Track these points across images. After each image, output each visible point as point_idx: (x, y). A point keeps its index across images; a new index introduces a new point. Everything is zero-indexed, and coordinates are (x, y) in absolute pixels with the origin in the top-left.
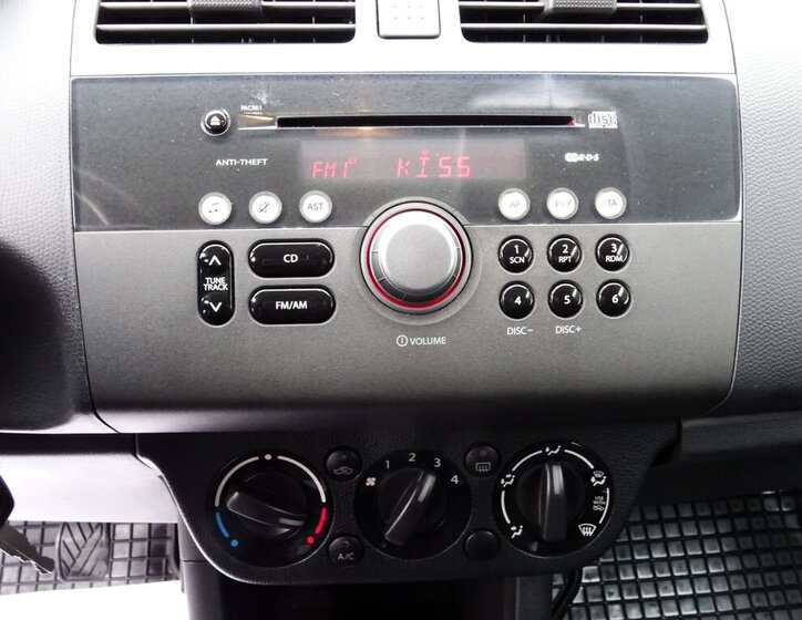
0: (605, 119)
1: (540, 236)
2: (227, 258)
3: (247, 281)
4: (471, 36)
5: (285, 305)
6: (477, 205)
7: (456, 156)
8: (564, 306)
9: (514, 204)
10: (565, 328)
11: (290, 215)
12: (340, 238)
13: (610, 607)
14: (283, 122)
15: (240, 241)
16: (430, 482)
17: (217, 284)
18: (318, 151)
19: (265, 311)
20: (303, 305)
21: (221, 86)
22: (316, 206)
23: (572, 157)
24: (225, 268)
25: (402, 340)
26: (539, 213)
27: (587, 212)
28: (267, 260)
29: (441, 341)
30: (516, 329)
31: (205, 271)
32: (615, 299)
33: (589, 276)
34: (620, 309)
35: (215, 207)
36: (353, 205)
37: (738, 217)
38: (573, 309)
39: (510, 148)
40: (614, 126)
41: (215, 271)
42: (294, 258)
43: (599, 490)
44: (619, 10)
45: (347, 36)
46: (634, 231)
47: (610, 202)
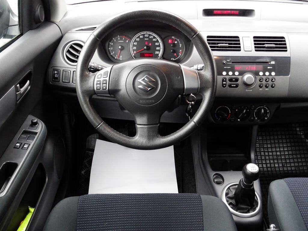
0: (273, 63)
1: (264, 78)
2: (226, 79)
3: (228, 83)
4: (256, 50)
5: (233, 86)
6: (256, 74)
7: (254, 67)
8: (266, 87)
9: (261, 74)
10: (267, 89)
11: (234, 74)
12: (240, 77)
13: (261, 152)
14: (232, 62)
15: (227, 77)
17: (224, 83)
18: (237, 66)
19: (230, 86)
20: (235, 86)
21: (225, 57)
22: (237, 73)
23: (269, 68)
25: (247, 90)
26: (264, 75)
27: (270, 75)
28: (231, 80)
29: (251, 90)
30: (261, 89)
31: (223, 81)
32: (273, 86)
33: (270, 83)
34: (274, 87)
35: (224, 73)
36: (242, 73)
37: (289, 76)
38: (268, 87)
39: (261, 67)
40: (274, 63)
41: (225, 81)
42: (234, 80)
43: (268, 113)
44: (276, 47)
45: (240, 50)
46: (276, 77)
47: (273, 74)
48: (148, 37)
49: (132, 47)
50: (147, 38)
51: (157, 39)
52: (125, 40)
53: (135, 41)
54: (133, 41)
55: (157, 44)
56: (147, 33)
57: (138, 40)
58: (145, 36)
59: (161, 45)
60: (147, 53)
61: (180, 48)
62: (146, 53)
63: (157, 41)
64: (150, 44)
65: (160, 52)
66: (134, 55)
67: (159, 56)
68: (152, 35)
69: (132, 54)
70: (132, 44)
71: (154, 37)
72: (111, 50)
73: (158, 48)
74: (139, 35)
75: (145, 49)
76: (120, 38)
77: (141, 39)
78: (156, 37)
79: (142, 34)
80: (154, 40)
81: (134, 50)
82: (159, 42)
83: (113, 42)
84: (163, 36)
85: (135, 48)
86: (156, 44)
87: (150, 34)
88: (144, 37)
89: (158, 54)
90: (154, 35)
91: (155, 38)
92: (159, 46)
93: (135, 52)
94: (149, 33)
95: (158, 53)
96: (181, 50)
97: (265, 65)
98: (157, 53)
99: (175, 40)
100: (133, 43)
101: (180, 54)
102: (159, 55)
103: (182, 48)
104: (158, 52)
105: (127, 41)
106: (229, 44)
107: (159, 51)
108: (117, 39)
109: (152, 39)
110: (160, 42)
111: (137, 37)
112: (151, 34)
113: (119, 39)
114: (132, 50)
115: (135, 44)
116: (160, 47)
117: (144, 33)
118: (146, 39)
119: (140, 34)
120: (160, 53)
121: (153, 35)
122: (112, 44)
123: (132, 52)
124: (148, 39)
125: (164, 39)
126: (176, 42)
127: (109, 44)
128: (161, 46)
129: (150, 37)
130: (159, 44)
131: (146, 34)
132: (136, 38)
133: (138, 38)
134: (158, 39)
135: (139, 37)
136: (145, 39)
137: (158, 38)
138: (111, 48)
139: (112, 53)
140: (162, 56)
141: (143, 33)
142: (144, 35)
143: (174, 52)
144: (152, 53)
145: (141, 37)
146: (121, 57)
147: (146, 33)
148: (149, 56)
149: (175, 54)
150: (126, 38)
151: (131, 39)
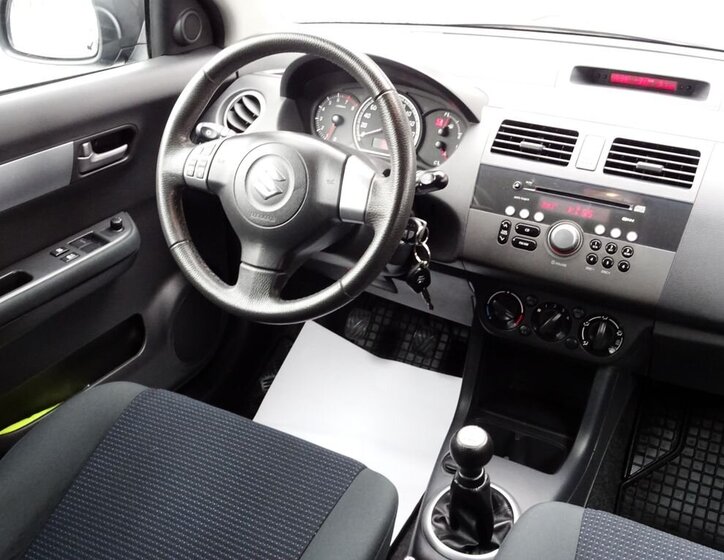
0: (641, 209)
1: (605, 241)
2: (509, 226)
3: (513, 233)
4: (606, 171)
5: (522, 243)
6: (588, 227)
7: (587, 211)
8: (607, 265)
9: (600, 229)
10: (605, 271)
11: (531, 218)
12: (544, 227)
14: (538, 189)
15: (515, 221)
16: (558, 316)
17: (504, 232)
19: (516, 244)
20: (527, 245)
21: (522, 174)
22: (539, 216)
23: (625, 219)
24: (508, 229)
25: (553, 262)
26: (607, 234)
27: (623, 237)
28: (521, 230)
29: (565, 265)
30: (589, 268)
31: (502, 228)
32: (623, 267)
33: (618, 257)
34: (625, 270)
35: (510, 210)
36: (551, 219)
37: (676, 252)
38: (609, 266)
39: (605, 212)
40: (643, 212)
41: (505, 229)
42: (528, 230)
43: (619, 338)
44: (663, 171)
45: (566, 164)
46: (638, 248)
47: (632, 236)
49: (359, 122)
51: (412, 113)
52: (349, 105)
53: (368, 110)
54: (364, 110)
55: (411, 125)
57: (374, 108)
59: (417, 126)
61: (457, 142)
63: (412, 118)
69: (357, 137)
70: (360, 116)
72: (319, 121)
76: (341, 99)
78: (412, 108)
81: (361, 130)
82: (414, 120)
83: (327, 106)
84: (426, 109)
85: (365, 125)
90: (407, 102)
91: (409, 109)
92: (414, 128)
93: (363, 134)
97: (619, 210)
99: (450, 121)
100: (362, 113)
105: (353, 108)
106: (546, 145)
108: (334, 101)
110: (416, 119)
113: (338, 100)
114: (358, 128)
115: (366, 116)
121: (405, 102)
122: (323, 109)
123: (358, 132)
125: (426, 114)
126: (451, 127)
127: (317, 108)
128: (417, 130)
130: (415, 124)
132: (369, 103)
133: (374, 104)
134: (414, 113)
137: (413, 111)
138: (320, 118)
139: (320, 128)
143: (443, 147)
149: (445, 154)
150: (353, 102)
151: (360, 103)
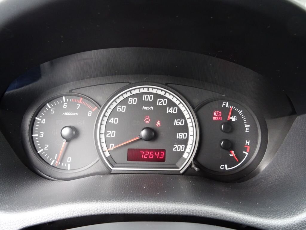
48: (153, 103)
49: (103, 131)
50: (148, 104)
51: (179, 109)
52: (84, 111)
53: (114, 113)
54: (108, 114)
55: (180, 124)
56: (151, 90)
57: (122, 109)
58: (144, 98)
59: (190, 125)
60: (150, 150)
61: (246, 136)
62: (144, 150)
63: (180, 115)
64: (158, 124)
65: (189, 146)
66: (108, 154)
67: (186, 159)
68: (163, 97)
69: (104, 152)
70: (104, 123)
71: (171, 104)
72: (40, 139)
73: (180, 136)
74: (125, 96)
75: (141, 139)
76: (68, 104)
77: (129, 107)
78: (177, 102)
79: (134, 92)
80: (170, 110)
81: (108, 141)
82: (184, 117)
83: (48, 116)
84: (196, 101)
85: (112, 134)
86: (177, 122)
87: (159, 92)
88: (141, 103)
89: (183, 153)
90: (170, 96)
91: (174, 105)
92: (185, 129)
93: (112, 146)
94: (154, 91)
95: (181, 149)
96: (248, 142)
98: (178, 148)
99: (234, 113)
100: (106, 119)
101: (247, 154)
102: (185, 155)
103: (253, 136)
104: (181, 147)
105: (90, 114)
107: (185, 142)
109: (164, 108)
110: (187, 116)
111: (118, 101)
112: (163, 93)
113: (65, 106)
114: (103, 140)
115: (112, 121)
116: (187, 132)
117: (142, 91)
118: (147, 108)
119: (129, 94)
120: (188, 150)
121: (167, 95)
122: (44, 122)
123: (104, 145)
124: (152, 108)
125: (200, 108)
126: (234, 119)
127: (34, 121)
128: (190, 129)
129: (159, 104)
130: (186, 122)
131: (145, 93)
132: (115, 104)
133: (121, 103)
134: (183, 109)
135: (124, 102)
136: (144, 108)
137: (181, 106)
138: (39, 135)
139: (43, 148)
140: (195, 159)
141: (137, 91)
142: (140, 95)
143: (229, 146)
144: (164, 151)
145: (132, 101)
146: (69, 159)
147: (146, 90)
148: (155, 157)
149: (232, 154)
151: (100, 106)
